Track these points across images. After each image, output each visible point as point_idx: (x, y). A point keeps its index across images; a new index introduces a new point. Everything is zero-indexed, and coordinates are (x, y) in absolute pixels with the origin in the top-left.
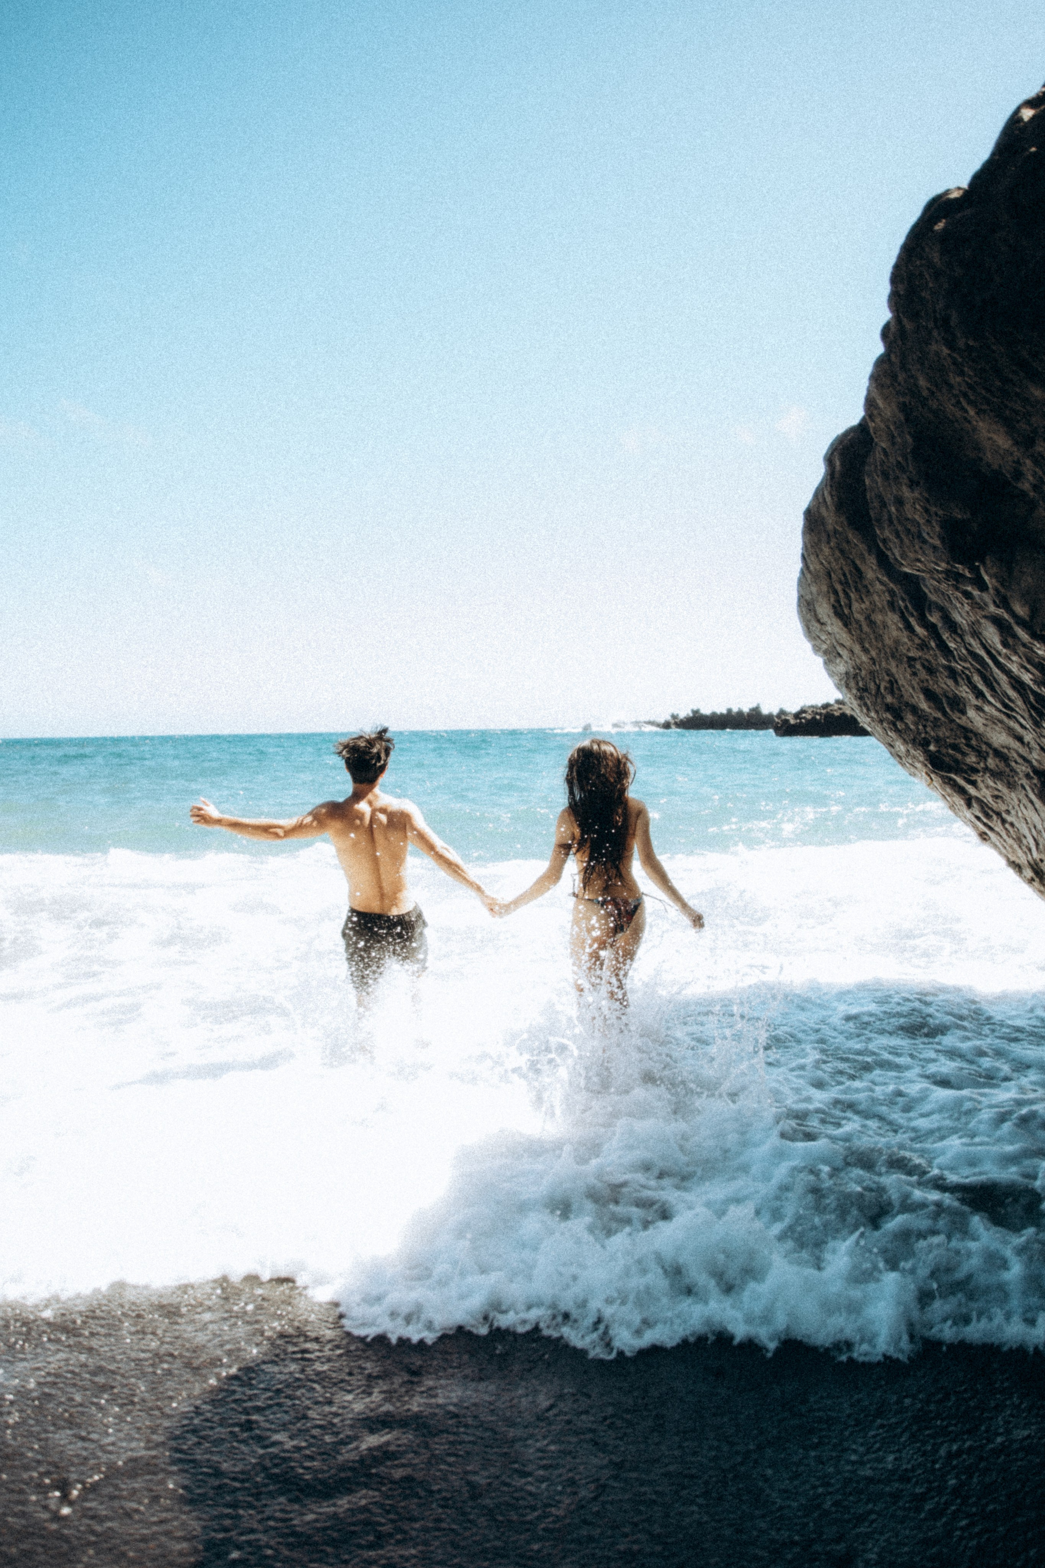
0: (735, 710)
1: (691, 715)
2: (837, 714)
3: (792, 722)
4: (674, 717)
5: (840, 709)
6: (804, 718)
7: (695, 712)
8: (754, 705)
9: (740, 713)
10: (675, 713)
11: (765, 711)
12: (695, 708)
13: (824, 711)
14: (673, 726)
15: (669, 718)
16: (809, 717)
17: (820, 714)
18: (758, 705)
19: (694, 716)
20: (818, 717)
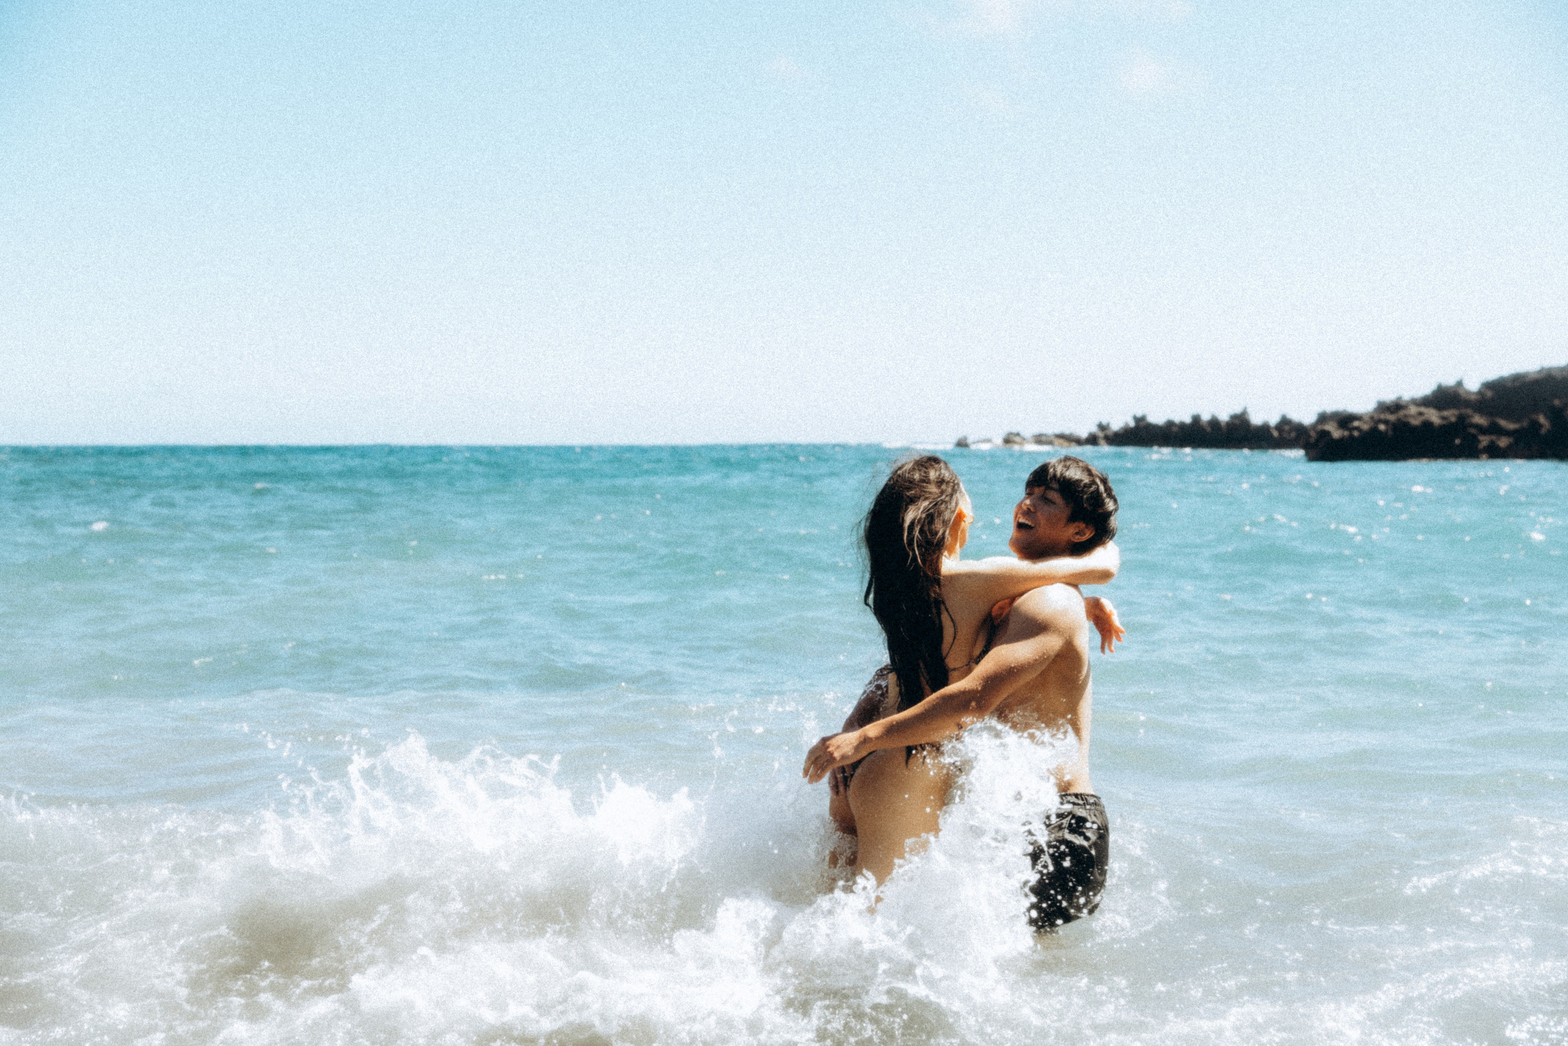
0: (1206, 417)
1: (1132, 424)
2: (1415, 422)
3: (1337, 434)
4: (1102, 427)
5: (1421, 414)
6: (1357, 428)
7: (1140, 420)
8: (1237, 410)
9: (1214, 423)
10: (1104, 423)
11: (1256, 419)
12: (1139, 414)
13: (1392, 418)
14: (1102, 442)
15: (1094, 429)
16: (1365, 427)
17: (1386, 422)
18: (1246, 408)
19: (1137, 427)
20: (1382, 427)
